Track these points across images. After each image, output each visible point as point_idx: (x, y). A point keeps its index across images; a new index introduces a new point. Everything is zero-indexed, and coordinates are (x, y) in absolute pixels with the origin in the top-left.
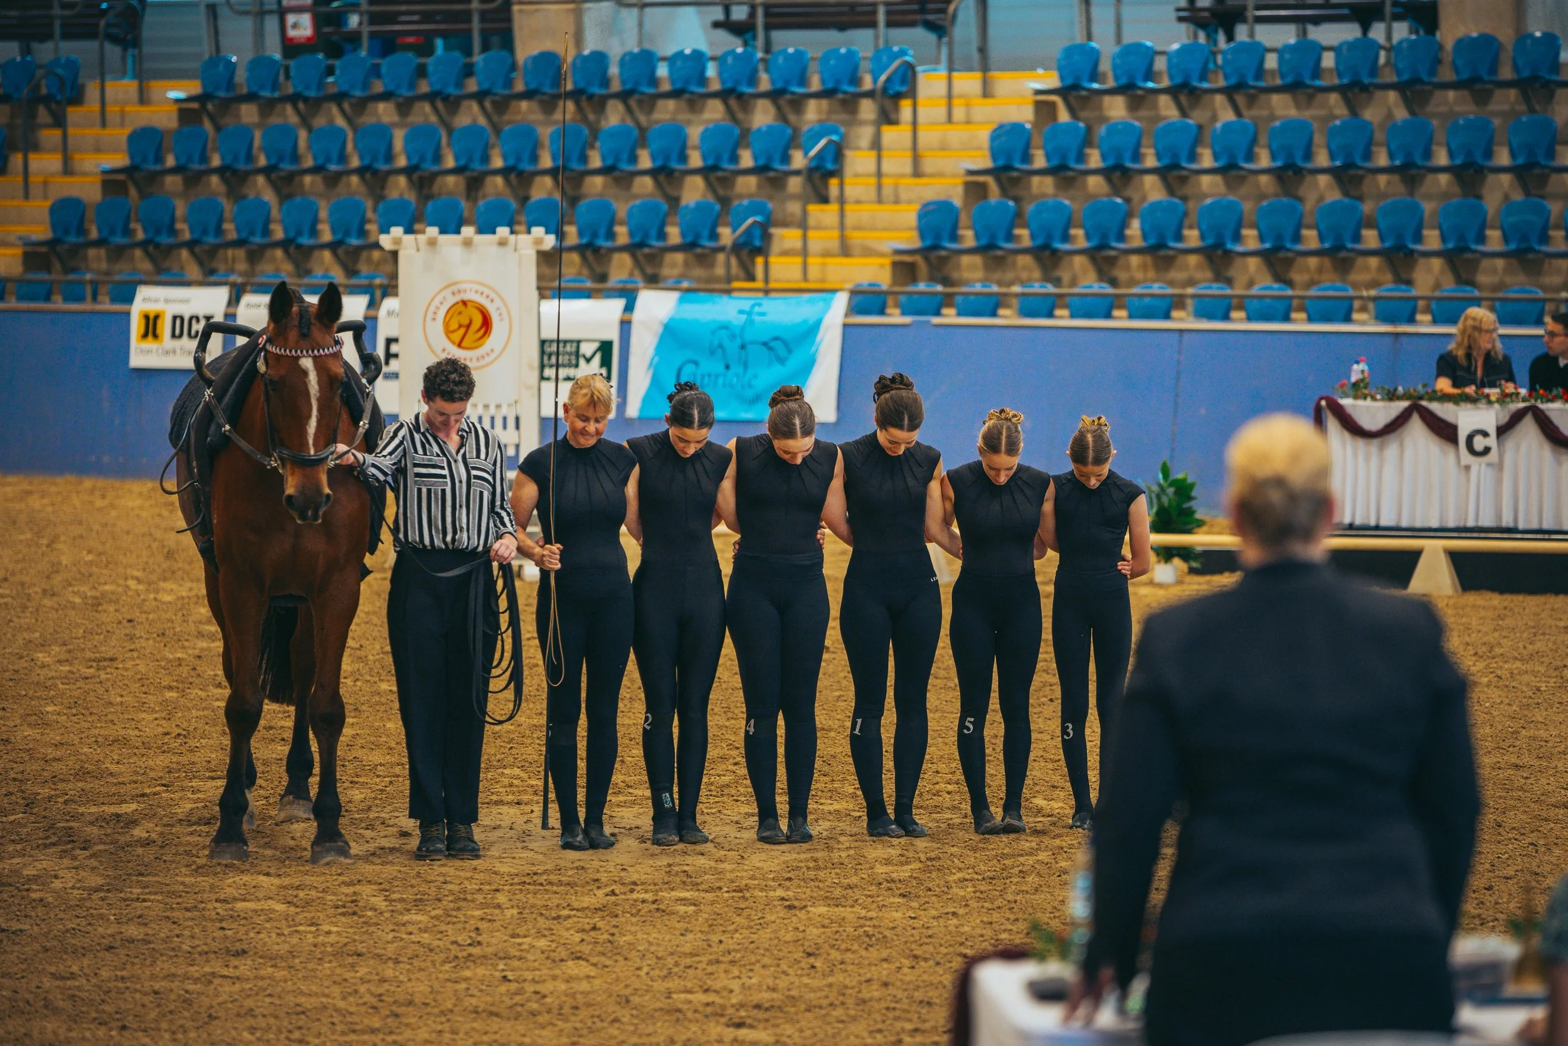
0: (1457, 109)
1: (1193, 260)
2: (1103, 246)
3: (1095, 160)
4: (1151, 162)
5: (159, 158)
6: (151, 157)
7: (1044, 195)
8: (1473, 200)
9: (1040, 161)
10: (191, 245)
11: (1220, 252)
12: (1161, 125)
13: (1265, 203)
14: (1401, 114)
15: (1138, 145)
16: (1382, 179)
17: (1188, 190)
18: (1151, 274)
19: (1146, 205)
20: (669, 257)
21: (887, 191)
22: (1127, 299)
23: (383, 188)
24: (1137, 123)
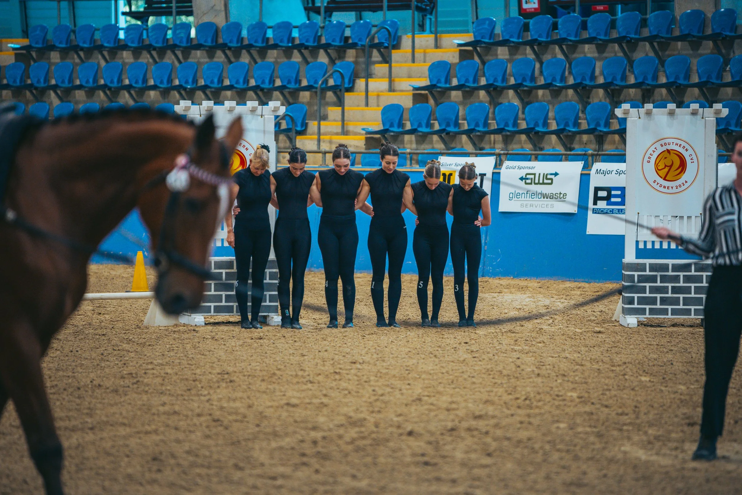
5: (448, 80)
6: (443, 80)
10: (468, 133)
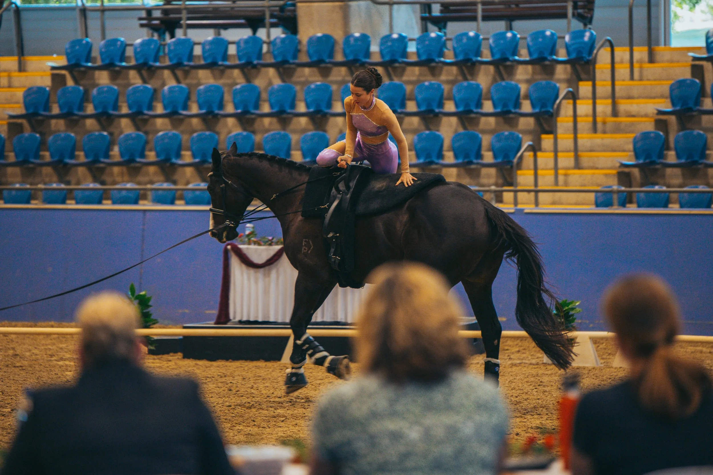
0: (311, 79)
1: (152, 169)
2: (96, 161)
3: (90, 109)
7: (59, 131)
8: (321, 133)
9: (56, 110)
11: (168, 164)
12: (131, 88)
13: (195, 135)
14: (277, 82)
15: (116, 101)
16: (267, 121)
17: (148, 128)
18: (126, 178)
19: (122, 136)
22: (112, 192)
24: (116, 87)
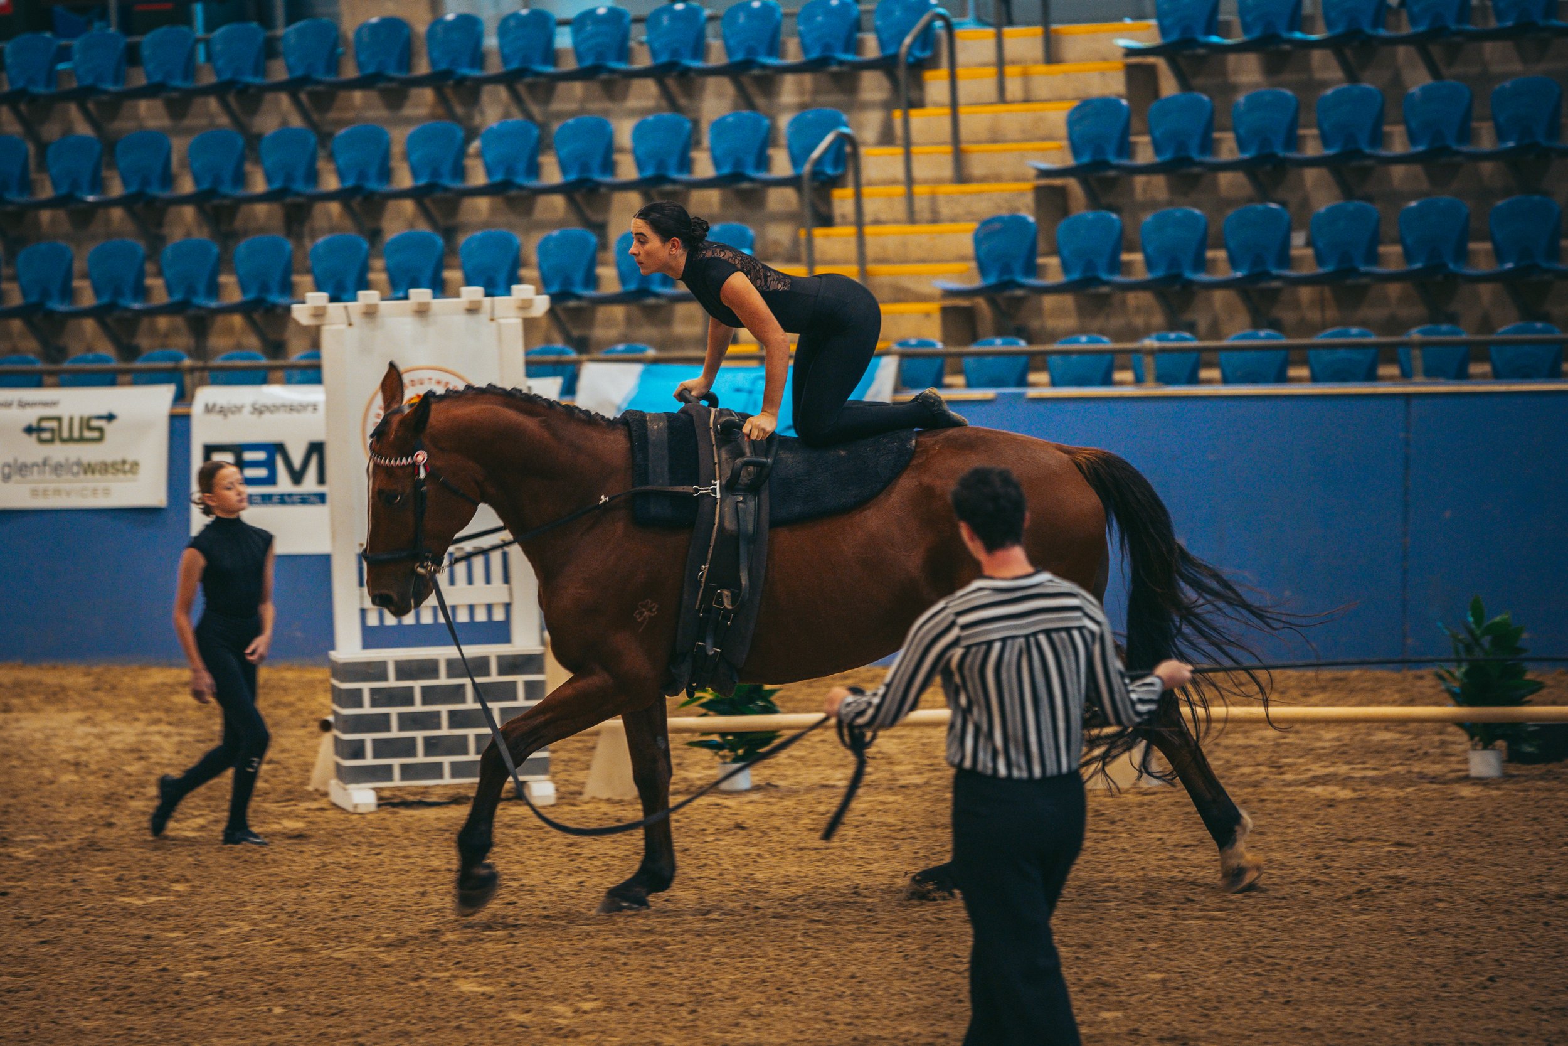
1: (1394, 290)
2: (1261, 274)
3: (1228, 148)
4: (1313, 149)
9: (1145, 153)
12: (1323, 93)
15: (1294, 124)
17: (1373, 187)
19: (1312, 213)
20: (602, 312)
21: (921, 205)
23: (160, 224)
24: (1287, 92)
